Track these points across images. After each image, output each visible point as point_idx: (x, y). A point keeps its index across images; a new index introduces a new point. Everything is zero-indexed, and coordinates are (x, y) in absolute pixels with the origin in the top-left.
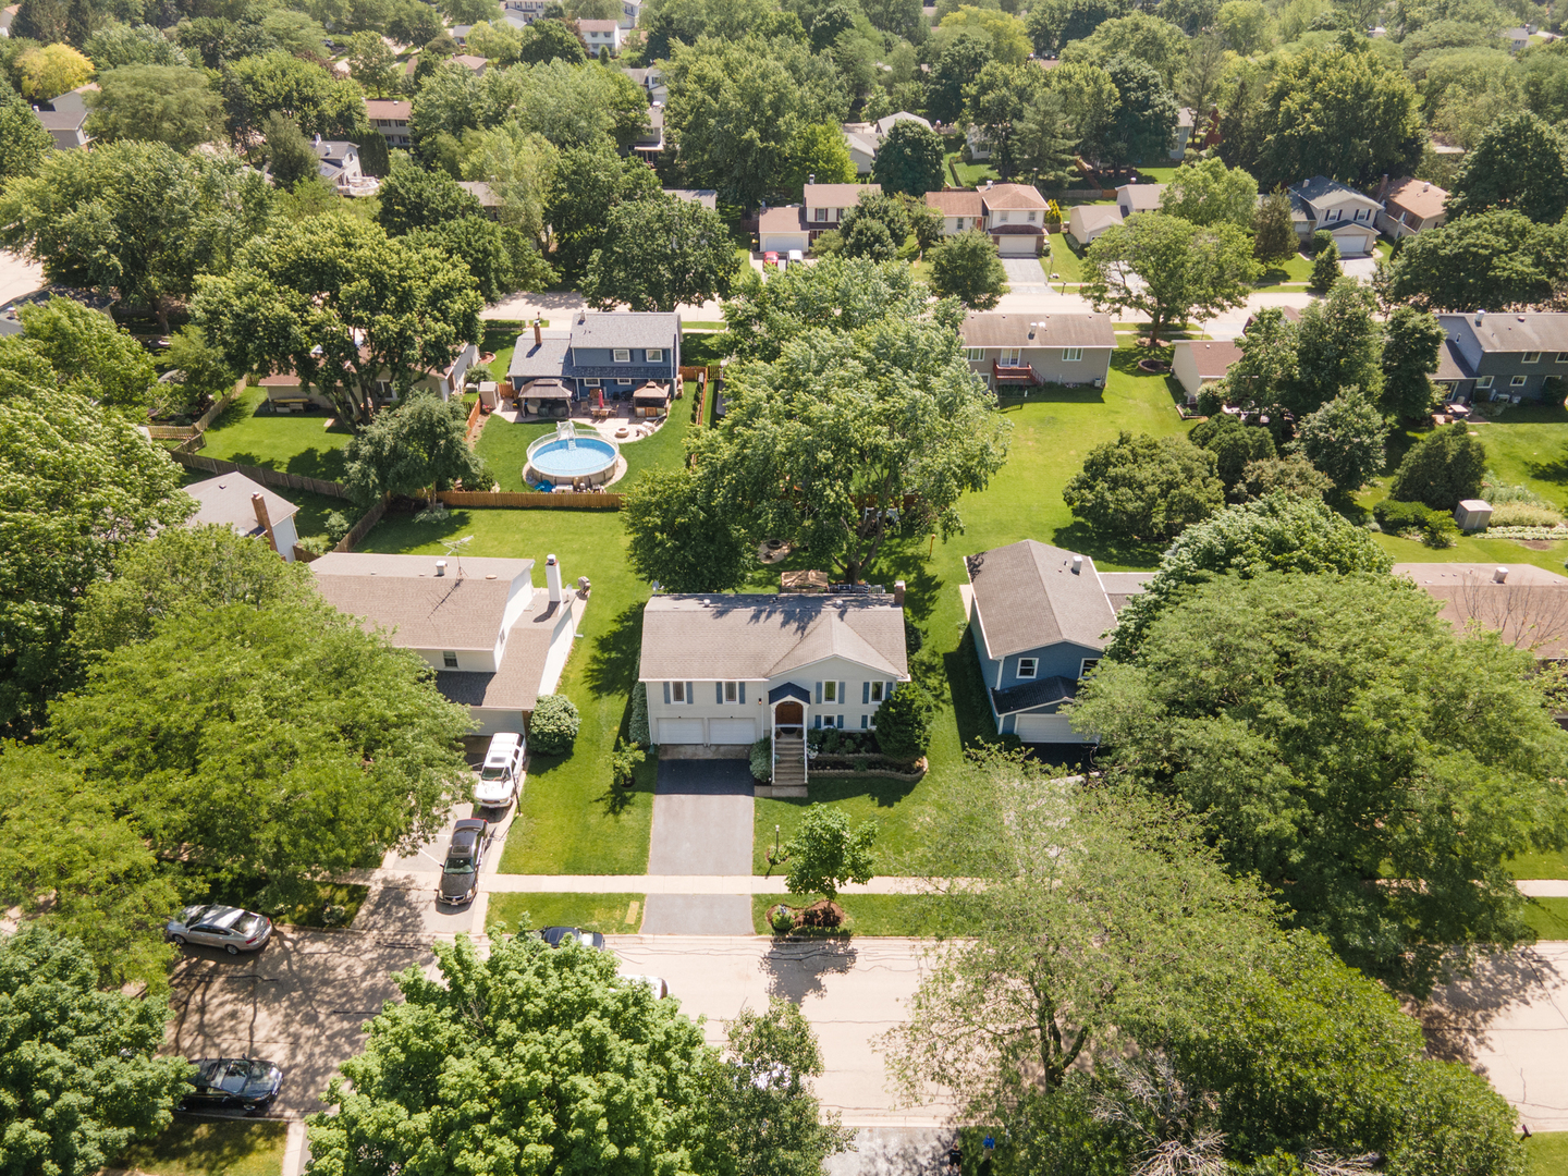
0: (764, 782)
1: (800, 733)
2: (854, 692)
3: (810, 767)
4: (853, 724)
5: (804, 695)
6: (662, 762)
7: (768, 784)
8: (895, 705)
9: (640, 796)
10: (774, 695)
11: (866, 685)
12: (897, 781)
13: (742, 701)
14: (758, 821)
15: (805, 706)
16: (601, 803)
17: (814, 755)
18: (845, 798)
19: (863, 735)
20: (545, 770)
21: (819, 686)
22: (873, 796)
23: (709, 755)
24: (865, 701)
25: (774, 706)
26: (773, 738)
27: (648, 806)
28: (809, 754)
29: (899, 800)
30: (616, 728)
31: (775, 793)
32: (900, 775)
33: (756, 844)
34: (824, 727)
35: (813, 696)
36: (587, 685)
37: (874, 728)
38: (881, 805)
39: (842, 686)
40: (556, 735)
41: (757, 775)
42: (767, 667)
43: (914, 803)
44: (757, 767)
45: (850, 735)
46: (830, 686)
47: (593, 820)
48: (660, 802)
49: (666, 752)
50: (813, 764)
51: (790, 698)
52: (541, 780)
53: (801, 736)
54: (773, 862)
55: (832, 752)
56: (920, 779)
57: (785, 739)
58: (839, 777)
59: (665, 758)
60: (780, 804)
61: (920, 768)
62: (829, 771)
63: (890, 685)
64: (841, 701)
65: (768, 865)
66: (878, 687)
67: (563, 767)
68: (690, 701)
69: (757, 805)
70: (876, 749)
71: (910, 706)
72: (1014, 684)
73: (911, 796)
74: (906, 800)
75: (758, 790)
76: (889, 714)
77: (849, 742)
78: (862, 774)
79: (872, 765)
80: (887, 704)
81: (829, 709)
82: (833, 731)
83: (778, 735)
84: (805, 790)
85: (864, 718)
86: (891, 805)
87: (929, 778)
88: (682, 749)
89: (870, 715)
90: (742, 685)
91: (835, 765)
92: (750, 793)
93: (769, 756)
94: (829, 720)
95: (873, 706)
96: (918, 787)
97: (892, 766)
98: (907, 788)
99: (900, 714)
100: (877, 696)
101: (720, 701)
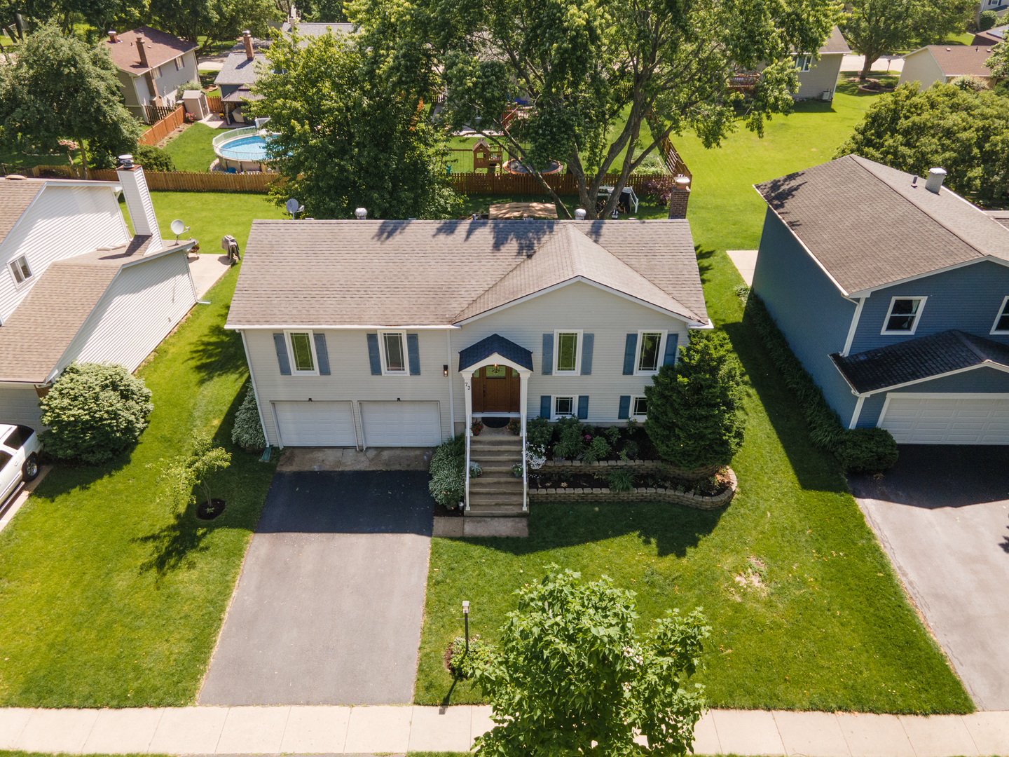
0: (452, 509)
1: (515, 427)
2: (609, 353)
3: (532, 484)
4: (604, 412)
5: (524, 357)
6: (281, 475)
7: (459, 512)
8: (687, 370)
9: (221, 537)
10: (468, 356)
11: (631, 339)
12: (686, 508)
13: (415, 370)
14: (434, 583)
15: (524, 374)
16: (150, 545)
17: (539, 462)
18: (595, 539)
19: (622, 431)
20: (66, 489)
21: (548, 340)
22: (647, 535)
23: (363, 464)
24: (628, 370)
25: (468, 374)
26: (469, 434)
27: (235, 553)
28: (531, 461)
29: (694, 543)
30: (217, 422)
31: (470, 529)
32: (691, 498)
33: (427, 632)
34: (554, 417)
35: (537, 359)
36: (193, 363)
37: (642, 419)
38: (662, 553)
39: (589, 339)
40: (86, 426)
41: (440, 497)
42: (456, 306)
43: (723, 548)
44: (439, 487)
45: (599, 431)
46: (568, 342)
47: (121, 582)
48: (259, 546)
49: (290, 460)
50: (537, 478)
51: (496, 359)
52: (50, 507)
53: (516, 429)
54: (458, 674)
55: (571, 457)
56: (726, 505)
57: (488, 436)
58: (583, 500)
59: (287, 469)
60: (476, 551)
61: (725, 487)
62: (564, 491)
63: (673, 338)
64: (586, 370)
65: (447, 680)
66: (653, 340)
67: (102, 485)
68: (325, 370)
69: (436, 553)
70: (646, 451)
71: (714, 371)
72: (875, 345)
73: (716, 536)
74: (707, 544)
75: (440, 524)
76: (677, 389)
77: (598, 442)
78: (624, 495)
79: (642, 480)
80: (668, 369)
81: (566, 383)
82: (571, 424)
83: (476, 428)
84: (522, 524)
85: (625, 400)
86: (681, 554)
87: (742, 503)
88: (319, 455)
89: (637, 393)
90: (413, 337)
91: (576, 480)
92: (425, 530)
93: (461, 465)
94: (564, 405)
95: (641, 380)
96: (726, 520)
97: (676, 483)
98: (707, 521)
99: (697, 388)
100: (648, 362)
101: (376, 370)
